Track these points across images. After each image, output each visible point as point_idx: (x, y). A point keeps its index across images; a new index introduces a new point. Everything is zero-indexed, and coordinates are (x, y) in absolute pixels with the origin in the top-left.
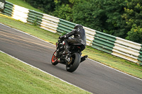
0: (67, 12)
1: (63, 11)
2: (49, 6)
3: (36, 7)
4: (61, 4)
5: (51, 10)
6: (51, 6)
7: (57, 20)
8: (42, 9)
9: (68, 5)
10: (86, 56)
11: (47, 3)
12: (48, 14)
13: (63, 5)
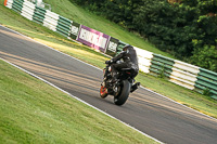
0: (212, 58)
1: (206, 57)
2: (183, 48)
3: (163, 50)
4: (202, 46)
5: (187, 54)
6: (187, 48)
7: (195, 69)
8: (173, 52)
9: (213, 47)
10: (139, 84)
11: (182, 43)
12: (182, 60)
13: (206, 47)
